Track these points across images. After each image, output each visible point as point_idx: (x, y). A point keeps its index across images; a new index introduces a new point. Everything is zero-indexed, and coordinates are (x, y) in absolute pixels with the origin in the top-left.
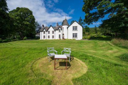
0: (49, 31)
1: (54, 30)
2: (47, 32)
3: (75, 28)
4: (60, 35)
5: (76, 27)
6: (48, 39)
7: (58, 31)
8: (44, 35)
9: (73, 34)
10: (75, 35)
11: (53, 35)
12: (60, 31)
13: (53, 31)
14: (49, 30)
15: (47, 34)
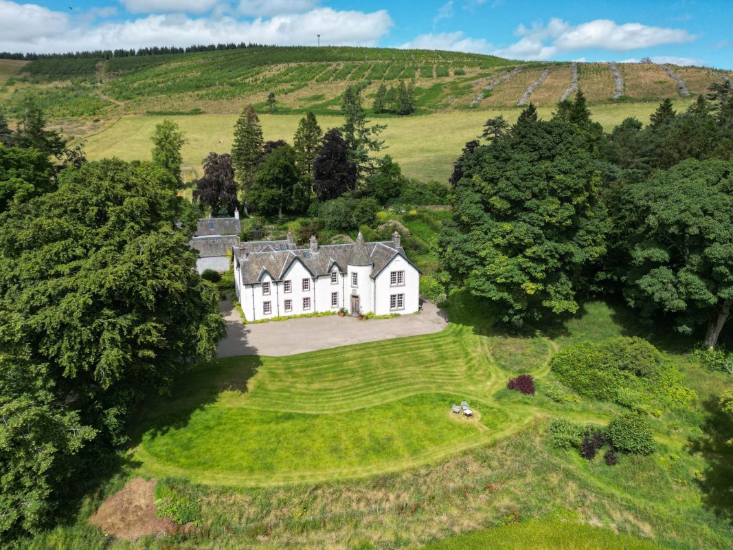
0: (288, 282)
1: (308, 275)
2: (281, 287)
3: (397, 277)
4: (334, 295)
5: (400, 273)
6: (283, 313)
7: (329, 280)
8: (267, 299)
9: (393, 297)
10: (397, 300)
11: (306, 294)
12: (334, 280)
13: (305, 280)
14: (287, 278)
15: (277, 294)
